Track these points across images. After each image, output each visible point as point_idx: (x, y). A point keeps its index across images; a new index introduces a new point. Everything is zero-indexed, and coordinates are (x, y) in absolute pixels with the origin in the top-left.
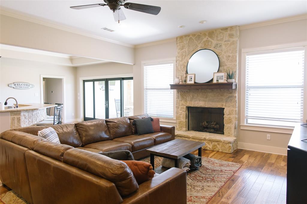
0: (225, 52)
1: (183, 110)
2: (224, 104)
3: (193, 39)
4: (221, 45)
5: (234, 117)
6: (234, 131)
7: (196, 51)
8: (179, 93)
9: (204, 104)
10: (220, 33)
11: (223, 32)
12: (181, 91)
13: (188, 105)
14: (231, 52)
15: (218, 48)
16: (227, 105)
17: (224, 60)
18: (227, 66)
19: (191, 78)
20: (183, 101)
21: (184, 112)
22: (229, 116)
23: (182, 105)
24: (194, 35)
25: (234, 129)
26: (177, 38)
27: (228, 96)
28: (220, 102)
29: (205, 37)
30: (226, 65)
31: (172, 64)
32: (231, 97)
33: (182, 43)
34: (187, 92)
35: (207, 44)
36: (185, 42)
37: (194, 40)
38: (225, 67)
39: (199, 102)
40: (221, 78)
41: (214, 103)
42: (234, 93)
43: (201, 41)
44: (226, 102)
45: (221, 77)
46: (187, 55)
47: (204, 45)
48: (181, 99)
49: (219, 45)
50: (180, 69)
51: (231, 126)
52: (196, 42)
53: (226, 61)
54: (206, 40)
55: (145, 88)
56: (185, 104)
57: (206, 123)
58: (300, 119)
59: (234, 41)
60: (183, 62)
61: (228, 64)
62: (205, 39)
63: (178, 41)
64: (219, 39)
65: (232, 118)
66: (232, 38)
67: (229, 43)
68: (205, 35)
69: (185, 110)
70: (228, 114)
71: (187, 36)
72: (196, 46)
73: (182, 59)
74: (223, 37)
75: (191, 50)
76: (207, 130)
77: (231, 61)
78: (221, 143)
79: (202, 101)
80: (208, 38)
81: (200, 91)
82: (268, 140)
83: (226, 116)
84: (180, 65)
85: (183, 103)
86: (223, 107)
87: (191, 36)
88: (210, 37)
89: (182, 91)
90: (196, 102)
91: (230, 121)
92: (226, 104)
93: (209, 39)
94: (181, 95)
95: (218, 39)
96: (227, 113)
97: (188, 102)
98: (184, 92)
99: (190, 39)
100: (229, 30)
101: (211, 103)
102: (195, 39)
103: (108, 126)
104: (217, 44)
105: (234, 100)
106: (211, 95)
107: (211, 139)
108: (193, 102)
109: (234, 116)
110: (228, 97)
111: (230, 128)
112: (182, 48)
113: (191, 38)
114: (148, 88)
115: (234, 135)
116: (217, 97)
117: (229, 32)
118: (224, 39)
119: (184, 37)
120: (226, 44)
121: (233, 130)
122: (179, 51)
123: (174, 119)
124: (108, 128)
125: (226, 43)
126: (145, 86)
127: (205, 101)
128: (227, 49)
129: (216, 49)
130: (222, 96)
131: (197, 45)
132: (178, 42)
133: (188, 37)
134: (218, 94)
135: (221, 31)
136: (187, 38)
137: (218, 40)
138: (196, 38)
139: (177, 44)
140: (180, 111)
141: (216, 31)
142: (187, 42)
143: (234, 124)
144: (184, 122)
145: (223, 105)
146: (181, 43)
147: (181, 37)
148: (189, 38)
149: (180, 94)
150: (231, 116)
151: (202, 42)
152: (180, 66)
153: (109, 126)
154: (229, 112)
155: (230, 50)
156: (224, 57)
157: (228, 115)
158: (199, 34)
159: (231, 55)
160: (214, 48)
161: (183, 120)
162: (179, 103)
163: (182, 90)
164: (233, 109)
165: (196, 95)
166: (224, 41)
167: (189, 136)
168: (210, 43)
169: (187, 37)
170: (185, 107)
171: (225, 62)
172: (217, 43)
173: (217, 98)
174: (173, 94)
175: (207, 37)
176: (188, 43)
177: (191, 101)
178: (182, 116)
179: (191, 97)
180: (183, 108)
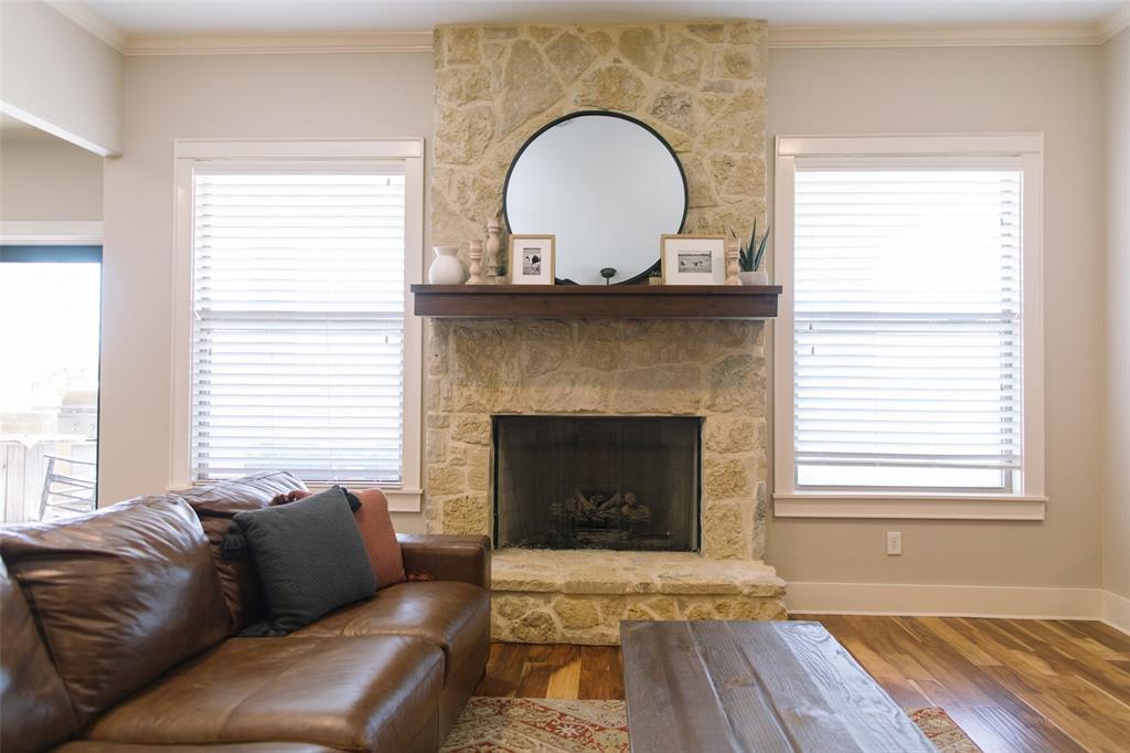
0: (708, 142)
1: (475, 435)
2: (705, 396)
3: (536, 52)
4: (688, 101)
5: (752, 459)
6: (756, 528)
7: (554, 119)
8: (451, 339)
9: (597, 397)
10: (685, 42)
11: (699, 40)
12: (464, 328)
13: (508, 406)
14: (737, 144)
15: (671, 117)
16: (720, 400)
17: (704, 176)
18: (718, 210)
19: (536, 260)
20: (474, 388)
21: (479, 447)
22: (730, 456)
23: (469, 406)
24: (543, 32)
25: (755, 520)
26: (437, 34)
27: (723, 358)
28: (683, 387)
29: (604, 52)
30: (716, 205)
31: (399, 180)
32: (743, 360)
33: (467, 61)
34: (498, 333)
35: (614, 89)
36: (487, 63)
37: (546, 58)
38: (709, 215)
39: (568, 389)
40: (702, 262)
41: (651, 394)
42: (755, 343)
43: (581, 70)
44: (717, 385)
45: (701, 259)
46: (498, 133)
47: (601, 93)
48: (462, 376)
49: (677, 102)
50: (456, 208)
51: (738, 505)
52: (555, 69)
53: (713, 184)
54: (609, 70)
55: (198, 307)
56: (483, 402)
57: (582, 499)
58: (998, 453)
59: (748, 93)
60: (475, 168)
61: (725, 199)
62: (603, 63)
63: (445, 48)
64: (678, 70)
65: (743, 468)
66: (742, 77)
67: (729, 98)
68: (603, 39)
69: (485, 434)
70: (723, 446)
71: (501, 30)
72: (551, 91)
73: (470, 153)
74: (700, 63)
75: (524, 111)
76: (591, 537)
77: (738, 189)
78: (733, 603)
79: (587, 381)
80: (617, 61)
81: (576, 333)
82: (891, 555)
83: (715, 455)
84: (455, 185)
85: (476, 398)
86: (698, 414)
87: (524, 36)
88: (627, 57)
89: (468, 331)
90: (556, 390)
91: (734, 481)
92: (714, 396)
93: (626, 64)
94: (459, 350)
95: (676, 72)
96: (718, 443)
97: (506, 389)
98: (484, 336)
99: (517, 49)
100: (726, 34)
101: (635, 393)
102: (547, 51)
103: (31, 601)
104: (669, 97)
105: (756, 375)
106: (634, 350)
107: (681, 587)
108: (533, 389)
109: (753, 454)
110: (726, 362)
111: (736, 518)
112: (472, 92)
113: (526, 43)
114: (214, 308)
115: (755, 550)
116: (668, 361)
117: (726, 45)
118: (704, 77)
119: (481, 32)
120: (711, 102)
121: (748, 525)
122: (454, 105)
123: (406, 490)
124: (37, 613)
125: (711, 95)
126: (197, 296)
127: (602, 384)
128: (714, 129)
129: (664, 118)
130: (692, 354)
131: (559, 87)
132: (447, 56)
133: (509, 36)
134: (674, 346)
135: (687, 34)
136: (498, 41)
137: (673, 78)
138: (554, 47)
139: (437, 64)
140: (456, 444)
141: (662, 28)
142: (504, 62)
143: (754, 495)
144: (482, 501)
145: (698, 402)
146: (462, 61)
147: (466, 31)
148: (512, 41)
149: (452, 346)
150: (737, 456)
151: (587, 75)
152: (454, 193)
153: (39, 594)
154: (730, 435)
155: (732, 131)
156: (701, 164)
157: (727, 450)
158: (573, 32)
159: (737, 156)
160: (654, 112)
161: (471, 493)
162: (448, 399)
163: (469, 324)
164: (749, 419)
165: (554, 353)
166: (701, 85)
167: (551, 585)
168: (630, 87)
169: (503, 34)
170: (486, 418)
171: (709, 189)
172: (668, 92)
173: (671, 369)
174: (398, 350)
175: (614, 53)
176: (504, 67)
177: (523, 383)
178: (466, 470)
179: (526, 362)
180: (476, 425)
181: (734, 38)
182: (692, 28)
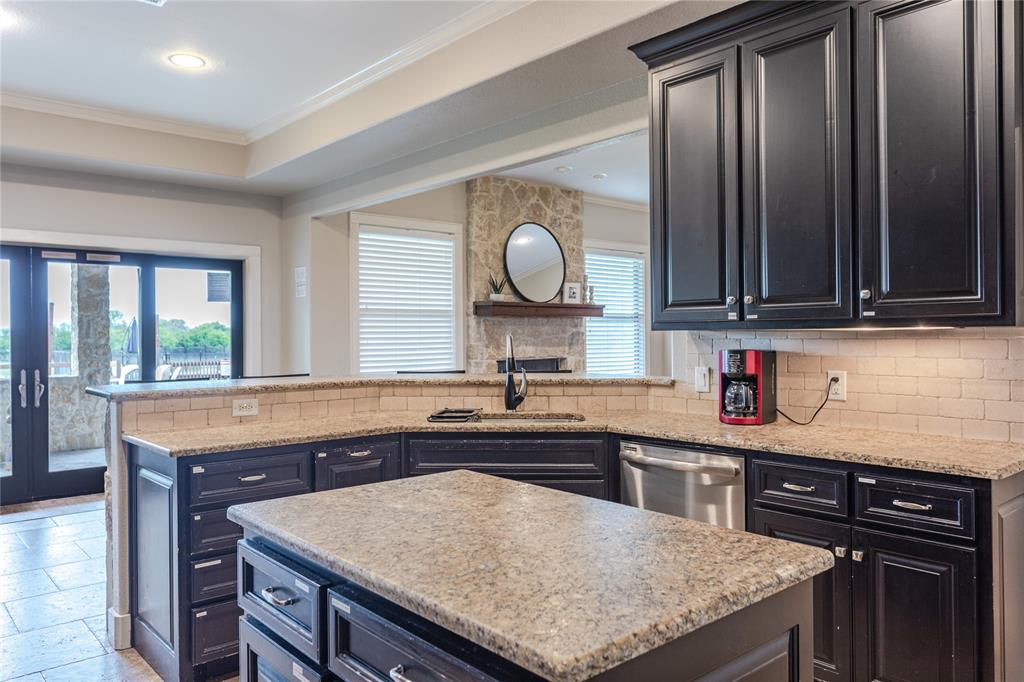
2: (567, 349)
3: (511, 192)
4: (561, 222)
7: (521, 222)
8: (482, 323)
10: (560, 196)
11: (564, 196)
12: (487, 319)
14: (575, 242)
15: (557, 228)
16: (571, 350)
17: (567, 255)
20: (491, 348)
23: (490, 357)
24: (514, 184)
28: (559, 345)
29: (534, 196)
32: (578, 334)
33: (487, 192)
34: (500, 322)
35: (538, 213)
36: (494, 194)
37: (515, 196)
39: (525, 348)
41: (550, 349)
42: (581, 326)
43: (526, 203)
44: (570, 345)
46: (499, 228)
47: (534, 214)
48: (487, 342)
49: (558, 222)
50: (483, 262)
52: (518, 201)
53: (569, 257)
54: (536, 204)
56: (495, 354)
59: (578, 221)
62: (533, 200)
63: (478, 185)
66: (576, 213)
67: (572, 222)
68: (533, 190)
71: (500, 179)
72: (516, 212)
73: (490, 235)
74: (564, 206)
75: (508, 219)
77: (576, 261)
79: (530, 344)
80: (538, 201)
81: (527, 322)
84: (483, 251)
85: (492, 352)
86: (565, 356)
87: (507, 184)
88: (541, 199)
89: (489, 321)
90: (520, 349)
93: (541, 202)
94: (485, 330)
95: (557, 209)
97: (503, 348)
98: (494, 324)
99: (505, 190)
100: (572, 195)
102: (515, 192)
104: (555, 220)
105: (582, 339)
106: (546, 329)
110: (572, 335)
112: (490, 207)
113: (508, 187)
116: (556, 334)
117: (572, 200)
118: (565, 212)
119: (492, 180)
120: (567, 223)
122: (483, 212)
125: (567, 220)
127: (536, 345)
128: (568, 234)
130: (563, 332)
131: (518, 209)
132: (479, 188)
133: (502, 183)
134: (558, 327)
135: (561, 193)
136: (497, 185)
137: (556, 211)
138: (518, 191)
139: (475, 192)
141: (553, 189)
142: (500, 195)
145: (564, 351)
148: (503, 186)
149: (482, 328)
151: (528, 205)
155: (574, 236)
156: (566, 250)
158: (523, 185)
160: (551, 226)
162: (483, 353)
164: (580, 358)
166: (564, 216)
168: (543, 213)
169: (500, 182)
170: (495, 362)
172: (555, 217)
173: (557, 338)
175: (536, 197)
176: (500, 197)
180: (493, 365)
181: (575, 198)
182: (562, 191)
